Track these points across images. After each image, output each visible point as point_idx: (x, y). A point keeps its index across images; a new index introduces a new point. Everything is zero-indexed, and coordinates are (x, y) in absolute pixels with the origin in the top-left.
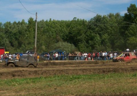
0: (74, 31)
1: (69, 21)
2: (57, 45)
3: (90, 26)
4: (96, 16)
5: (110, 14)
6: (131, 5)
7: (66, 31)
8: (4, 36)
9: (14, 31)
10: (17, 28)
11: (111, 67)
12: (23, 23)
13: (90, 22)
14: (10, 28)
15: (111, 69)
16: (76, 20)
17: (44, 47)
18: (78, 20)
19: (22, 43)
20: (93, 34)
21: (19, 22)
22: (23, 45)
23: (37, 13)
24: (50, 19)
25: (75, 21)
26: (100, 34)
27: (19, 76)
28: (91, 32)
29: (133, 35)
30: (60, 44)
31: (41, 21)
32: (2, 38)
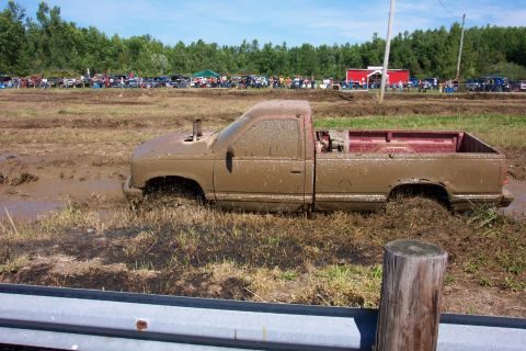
2: (496, 67)
7: (515, 42)
8: (411, 52)
9: (427, 44)
10: (432, 40)
12: (441, 32)
14: (421, 39)
17: (472, 70)
19: (438, 64)
27: (424, 112)
30: (502, 66)
31: (471, 29)
32: (407, 54)
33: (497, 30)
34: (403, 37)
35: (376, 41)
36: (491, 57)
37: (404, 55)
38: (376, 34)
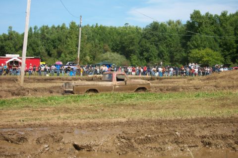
0: (126, 40)
1: (120, 27)
2: (105, 56)
3: (146, 34)
5: (170, 21)
6: (195, 11)
7: (117, 38)
8: (40, 42)
9: (51, 37)
10: (56, 34)
11: (170, 85)
12: (63, 28)
13: (145, 30)
14: (47, 33)
15: (170, 88)
16: (128, 26)
17: (88, 58)
18: (130, 26)
19: (62, 52)
20: (148, 45)
21: (58, 27)
22: (63, 55)
23: (81, 17)
24: (97, 24)
25: (126, 28)
26: (157, 45)
28: (146, 43)
29: (196, 47)
30: (109, 55)
31: (85, 27)
32: (37, 45)
33: (103, 29)
34: (33, 31)
35: (11, 34)
36: (101, 48)
37: (34, 46)
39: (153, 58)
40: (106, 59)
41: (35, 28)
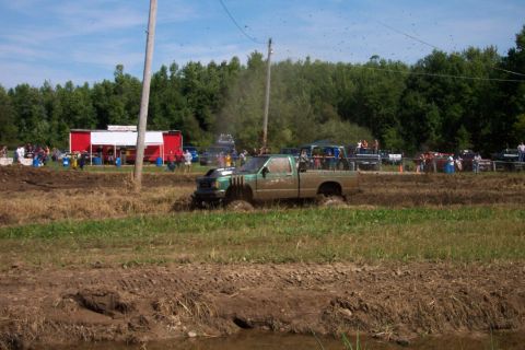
0: (371, 93)
1: (358, 65)
2: (325, 129)
3: (416, 79)
4: (431, 53)
5: (471, 50)
7: (351, 87)
8: (183, 100)
9: (210, 87)
10: (218, 80)
12: (233, 67)
13: (414, 69)
14: (198, 79)
16: (378, 61)
17: (288, 133)
18: (383, 62)
20: (421, 104)
21: (223, 64)
23: (270, 42)
24: (308, 58)
25: (375, 65)
26: (439, 104)
28: (416, 98)
30: (334, 127)
31: (281, 64)
32: (177, 104)
33: (322, 68)
34: (169, 74)
35: (120, 80)
36: (315, 111)
37: (170, 106)
38: (120, 68)
39: (433, 134)
40: (326, 137)
41: (174, 67)
